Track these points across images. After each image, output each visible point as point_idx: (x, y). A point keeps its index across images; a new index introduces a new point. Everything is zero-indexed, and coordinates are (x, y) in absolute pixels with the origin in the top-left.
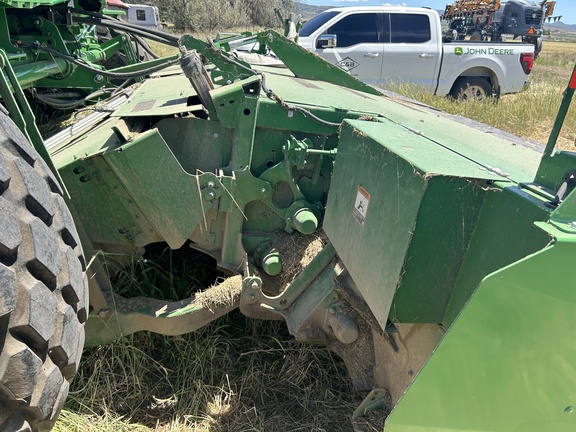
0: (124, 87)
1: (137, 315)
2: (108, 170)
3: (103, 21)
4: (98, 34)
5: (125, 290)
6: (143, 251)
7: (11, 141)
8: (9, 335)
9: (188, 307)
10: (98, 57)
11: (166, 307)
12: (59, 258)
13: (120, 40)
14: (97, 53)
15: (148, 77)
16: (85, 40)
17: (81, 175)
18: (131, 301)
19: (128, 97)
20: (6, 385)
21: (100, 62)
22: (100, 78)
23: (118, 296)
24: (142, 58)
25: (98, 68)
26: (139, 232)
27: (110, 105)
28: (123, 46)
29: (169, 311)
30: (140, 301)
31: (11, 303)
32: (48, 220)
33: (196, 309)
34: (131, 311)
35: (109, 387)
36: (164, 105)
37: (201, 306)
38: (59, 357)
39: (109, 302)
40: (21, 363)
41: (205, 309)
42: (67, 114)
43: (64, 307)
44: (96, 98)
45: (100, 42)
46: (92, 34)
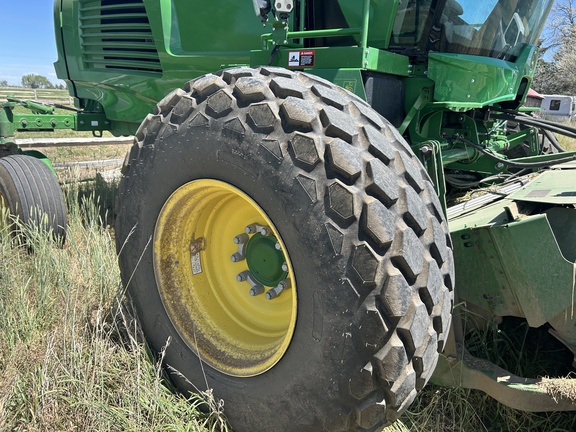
0: (521, 175)
1: (479, 374)
2: (489, 242)
4: (508, 126)
5: (473, 349)
6: (500, 321)
7: (432, 204)
8: (395, 332)
9: (531, 386)
10: (502, 146)
11: (508, 377)
12: (439, 293)
13: (528, 133)
14: (502, 144)
15: (547, 168)
16: (495, 133)
17: (466, 241)
18: (477, 360)
19: (522, 184)
20: (384, 365)
21: (503, 151)
22: (501, 165)
23: (467, 351)
24: (545, 150)
25: (501, 157)
26: (502, 302)
27: (503, 190)
28: (530, 138)
29: (510, 382)
30: (485, 363)
31: (404, 310)
32: (440, 263)
33: (539, 390)
34: (475, 368)
35: (438, 424)
36: (558, 195)
37: (545, 391)
38: (418, 366)
39: (459, 352)
40: (397, 355)
41: (548, 395)
42: (463, 192)
43: (432, 331)
44: (491, 182)
45: (507, 134)
46: (503, 127)
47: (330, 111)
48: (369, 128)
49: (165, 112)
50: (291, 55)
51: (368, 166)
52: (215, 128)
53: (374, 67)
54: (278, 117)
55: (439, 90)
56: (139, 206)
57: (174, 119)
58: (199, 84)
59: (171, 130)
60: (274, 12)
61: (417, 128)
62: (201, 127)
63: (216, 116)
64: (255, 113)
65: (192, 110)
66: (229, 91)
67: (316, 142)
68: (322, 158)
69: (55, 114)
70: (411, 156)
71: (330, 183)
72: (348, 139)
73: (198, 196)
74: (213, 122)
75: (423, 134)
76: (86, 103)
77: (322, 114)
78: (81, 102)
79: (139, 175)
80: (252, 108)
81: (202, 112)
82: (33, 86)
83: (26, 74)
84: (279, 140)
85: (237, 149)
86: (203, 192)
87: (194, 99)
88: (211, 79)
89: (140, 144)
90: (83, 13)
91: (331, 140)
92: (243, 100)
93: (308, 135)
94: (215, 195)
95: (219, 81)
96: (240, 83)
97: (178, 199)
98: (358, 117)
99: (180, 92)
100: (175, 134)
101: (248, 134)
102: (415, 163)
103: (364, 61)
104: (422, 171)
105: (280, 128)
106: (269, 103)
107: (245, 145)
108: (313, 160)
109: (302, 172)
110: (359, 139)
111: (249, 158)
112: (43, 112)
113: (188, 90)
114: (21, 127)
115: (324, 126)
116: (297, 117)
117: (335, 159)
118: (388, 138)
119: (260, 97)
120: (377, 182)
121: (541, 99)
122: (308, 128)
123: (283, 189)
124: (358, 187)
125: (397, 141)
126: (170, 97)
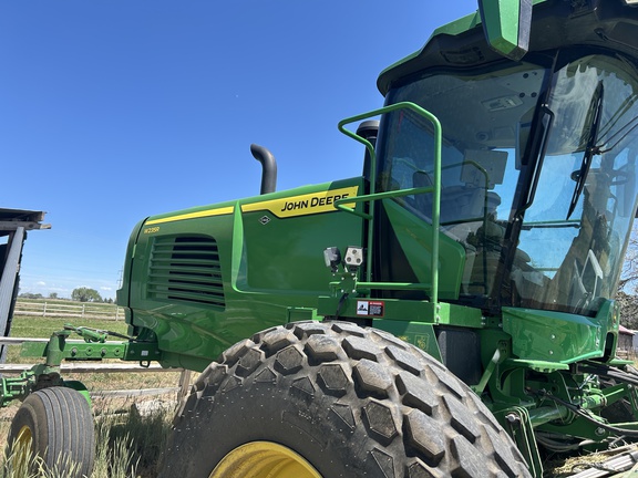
3: (609, 373)
10: (598, 403)
13: (625, 386)
14: (597, 399)
16: (588, 387)
21: (601, 411)
22: (602, 431)
25: (599, 420)
27: (610, 463)
28: (629, 393)
45: (602, 387)
46: (595, 380)
47: (407, 377)
48: (450, 398)
49: (231, 362)
50: (360, 304)
51: (452, 443)
52: (282, 385)
53: (447, 322)
54: (351, 380)
55: (517, 343)
56: (187, 467)
57: (240, 372)
58: (269, 337)
59: (234, 383)
60: (344, 263)
61: (498, 384)
62: (267, 383)
63: (285, 373)
64: (326, 373)
65: (260, 363)
66: (299, 347)
67: (393, 412)
68: (400, 431)
69: (107, 342)
70: (498, 431)
71: (410, 462)
72: (428, 411)
73: (255, 458)
74: (281, 379)
75: (505, 391)
76: (140, 330)
77: (398, 380)
78: (135, 330)
79: (192, 429)
80: (324, 368)
81: (270, 366)
82: (83, 299)
83: (78, 287)
84: (351, 405)
85: (304, 411)
86: (260, 456)
87: (263, 352)
88: (282, 332)
89: (199, 394)
90: (156, 247)
91: (410, 411)
92: (315, 358)
93: (383, 402)
94: (273, 459)
95: (290, 335)
96: (313, 340)
97: (232, 461)
98: (436, 384)
99: (249, 343)
100: (239, 388)
101: (318, 395)
102: (504, 439)
103: (436, 316)
104: (513, 449)
105: (353, 392)
106: (342, 364)
107: (313, 407)
108: (389, 433)
109: (377, 446)
110: (440, 410)
111: (318, 423)
112: (95, 339)
113: (257, 341)
114: (70, 356)
115: (400, 394)
116: (371, 382)
117: (415, 433)
118: (471, 408)
119: (332, 357)
120: (465, 466)
121: (631, 335)
122: (384, 395)
123: (355, 464)
124: (443, 469)
125: (480, 412)
126: (238, 346)
